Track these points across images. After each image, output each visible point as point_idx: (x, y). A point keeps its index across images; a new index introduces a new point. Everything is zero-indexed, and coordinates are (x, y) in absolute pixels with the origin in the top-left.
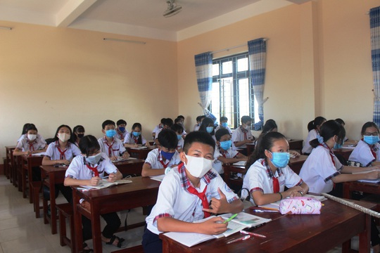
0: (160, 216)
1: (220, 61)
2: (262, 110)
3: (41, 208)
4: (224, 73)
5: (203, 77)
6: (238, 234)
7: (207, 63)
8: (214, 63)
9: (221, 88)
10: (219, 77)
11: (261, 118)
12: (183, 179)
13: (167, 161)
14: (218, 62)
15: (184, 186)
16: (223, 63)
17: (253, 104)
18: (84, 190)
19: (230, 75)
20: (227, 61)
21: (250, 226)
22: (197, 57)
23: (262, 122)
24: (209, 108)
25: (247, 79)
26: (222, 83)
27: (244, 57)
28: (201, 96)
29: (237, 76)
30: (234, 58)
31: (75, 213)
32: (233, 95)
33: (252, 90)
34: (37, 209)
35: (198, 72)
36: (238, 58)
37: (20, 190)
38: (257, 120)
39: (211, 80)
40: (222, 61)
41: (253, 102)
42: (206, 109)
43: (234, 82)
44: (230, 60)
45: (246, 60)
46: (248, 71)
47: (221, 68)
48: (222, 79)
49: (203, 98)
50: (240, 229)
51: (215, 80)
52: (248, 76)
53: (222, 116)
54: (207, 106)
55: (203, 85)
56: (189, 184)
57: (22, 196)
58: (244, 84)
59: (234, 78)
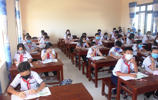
0: (118, 72)
1: (140, 6)
2: (157, 28)
3: (75, 61)
4: (141, 11)
5: (132, 12)
6: (139, 79)
7: (134, 7)
8: (137, 6)
9: (140, 17)
10: (139, 12)
11: (156, 31)
12: (124, 60)
13: (117, 51)
14: (139, 6)
15: (124, 62)
16: (141, 7)
17: (153, 25)
18: (93, 60)
19: (144, 12)
20: (143, 5)
21: (142, 77)
22: (130, 4)
23: (156, 33)
24: (133, 25)
25: (152, 14)
26: (140, 15)
27: (151, 4)
28: (131, 20)
29: (147, 12)
30: (146, 5)
31: (89, 66)
32: (144, 20)
33: (153, 19)
34: (73, 61)
35: (130, 10)
36: (148, 5)
37: (65, 54)
38: (154, 32)
39: (135, 14)
40: (141, 6)
41: (153, 24)
42: (132, 25)
43: (146, 15)
44: (145, 5)
45: (152, 5)
46: (152, 11)
47: (140, 9)
48: (140, 13)
49: (131, 21)
50: (140, 78)
51: (137, 13)
52: (152, 13)
53: (139, 29)
54: (133, 24)
55: (132, 15)
56: (126, 62)
57: (66, 56)
58: (150, 16)
59: (146, 13)
